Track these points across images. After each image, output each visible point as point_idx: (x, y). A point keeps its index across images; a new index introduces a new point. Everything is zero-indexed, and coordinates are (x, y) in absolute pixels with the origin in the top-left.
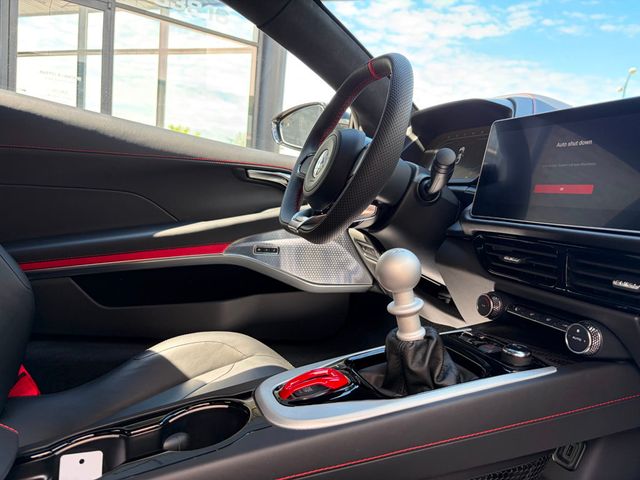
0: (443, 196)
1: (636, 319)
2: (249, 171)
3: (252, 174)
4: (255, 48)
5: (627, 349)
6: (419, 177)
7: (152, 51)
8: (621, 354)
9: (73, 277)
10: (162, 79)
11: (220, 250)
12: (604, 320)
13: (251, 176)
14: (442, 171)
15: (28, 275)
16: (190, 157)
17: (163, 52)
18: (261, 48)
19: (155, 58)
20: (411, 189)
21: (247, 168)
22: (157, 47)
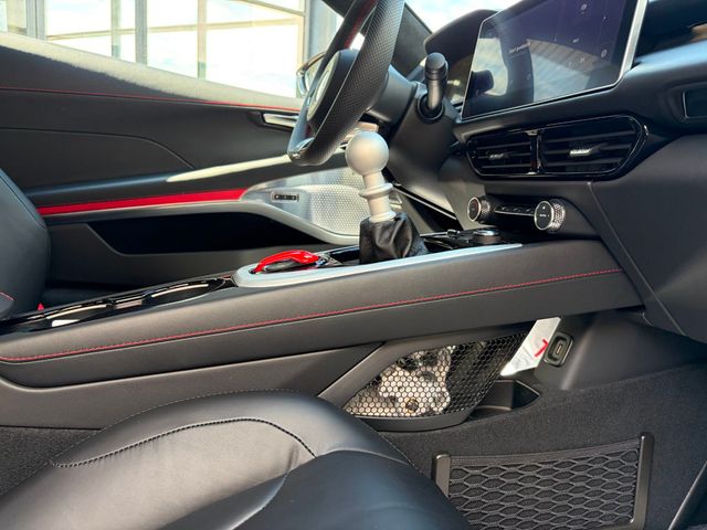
0: (446, 114)
1: (589, 183)
2: (265, 115)
3: (269, 119)
4: (302, 18)
5: (591, 224)
6: (421, 92)
7: (190, 27)
8: (587, 230)
9: (90, 224)
10: (202, 61)
11: (236, 196)
12: (566, 194)
13: (268, 121)
14: (435, 77)
15: (46, 220)
16: (204, 101)
17: (201, 27)
18: (307, 18)
19: (193, 35)
20: (412, 106)
21: (263, 112)
22: (195, 22)
